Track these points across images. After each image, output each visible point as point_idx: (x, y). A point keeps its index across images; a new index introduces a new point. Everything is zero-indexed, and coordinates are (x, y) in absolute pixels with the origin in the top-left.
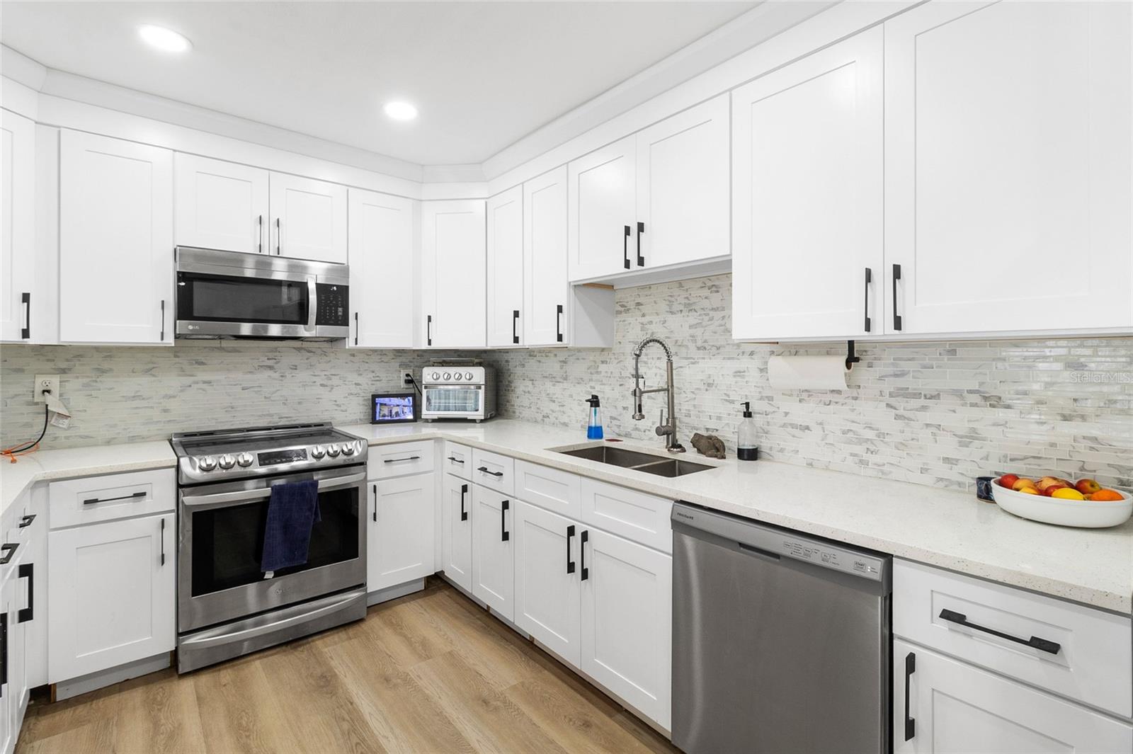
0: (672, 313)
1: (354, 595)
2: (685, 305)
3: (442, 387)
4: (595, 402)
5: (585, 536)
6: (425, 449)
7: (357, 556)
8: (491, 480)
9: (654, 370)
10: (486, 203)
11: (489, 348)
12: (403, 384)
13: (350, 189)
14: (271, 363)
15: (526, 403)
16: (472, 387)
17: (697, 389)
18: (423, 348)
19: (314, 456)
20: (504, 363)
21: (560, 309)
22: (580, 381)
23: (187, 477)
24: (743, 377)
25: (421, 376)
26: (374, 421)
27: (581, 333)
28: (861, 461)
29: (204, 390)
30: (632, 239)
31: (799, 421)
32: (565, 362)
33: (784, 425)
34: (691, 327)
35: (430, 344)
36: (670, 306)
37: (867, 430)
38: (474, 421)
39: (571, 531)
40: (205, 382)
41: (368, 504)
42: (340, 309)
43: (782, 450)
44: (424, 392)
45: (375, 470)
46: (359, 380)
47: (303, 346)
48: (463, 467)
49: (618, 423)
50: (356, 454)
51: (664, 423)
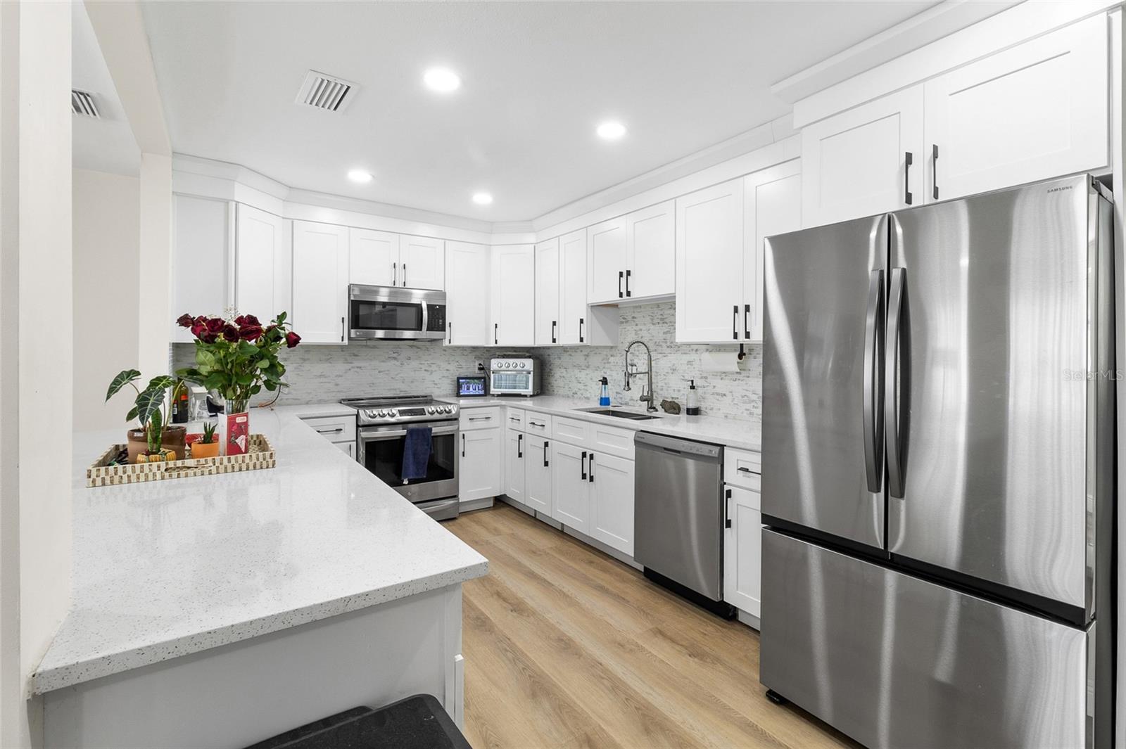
0: (653, 324)
1: (451, 502)
2: (662, 319)
3: (503, 372)
4: (605, 381)
5: (592, 457)
6: (494, 412)
7: (453, 477)
8: (537, 430)
9: (642, 361)
10: (535, 247)
11: (536, 346)
12: (477, 371)
13: (447, 241)
14: (395, 355)
15: (561, 384)
16: (524, 372)
17: (667, 373)
18: (492, 346)
19: (429, 413)
20: (546, 356)
21: (582, 321)
22: (597, 369)
23: (363, 420)
24: (692, 365)
25: (490, 365)
26: (458, 395)
27: (597, 336)
28: (751, 413)
29: (357, 372)
30: (623, 280)
31: (720, 391)
32: (587, 356)
33: (713, 394)
34: (664, 333)
35: (496, 343)
36: (652, 320)
37: (754, 395)
38: (526, 396)
39: (584, 455)
40: (358, 367)
41: (460, 446)
42: (441, 321)
43: (712, 409)
44: (492, 375)
45: (464, 424)
46: (449, 367)
47: (414, 344)
48: (519, 423)
49: (621, 396)
50: (453, 412)
51: (645, 394)
